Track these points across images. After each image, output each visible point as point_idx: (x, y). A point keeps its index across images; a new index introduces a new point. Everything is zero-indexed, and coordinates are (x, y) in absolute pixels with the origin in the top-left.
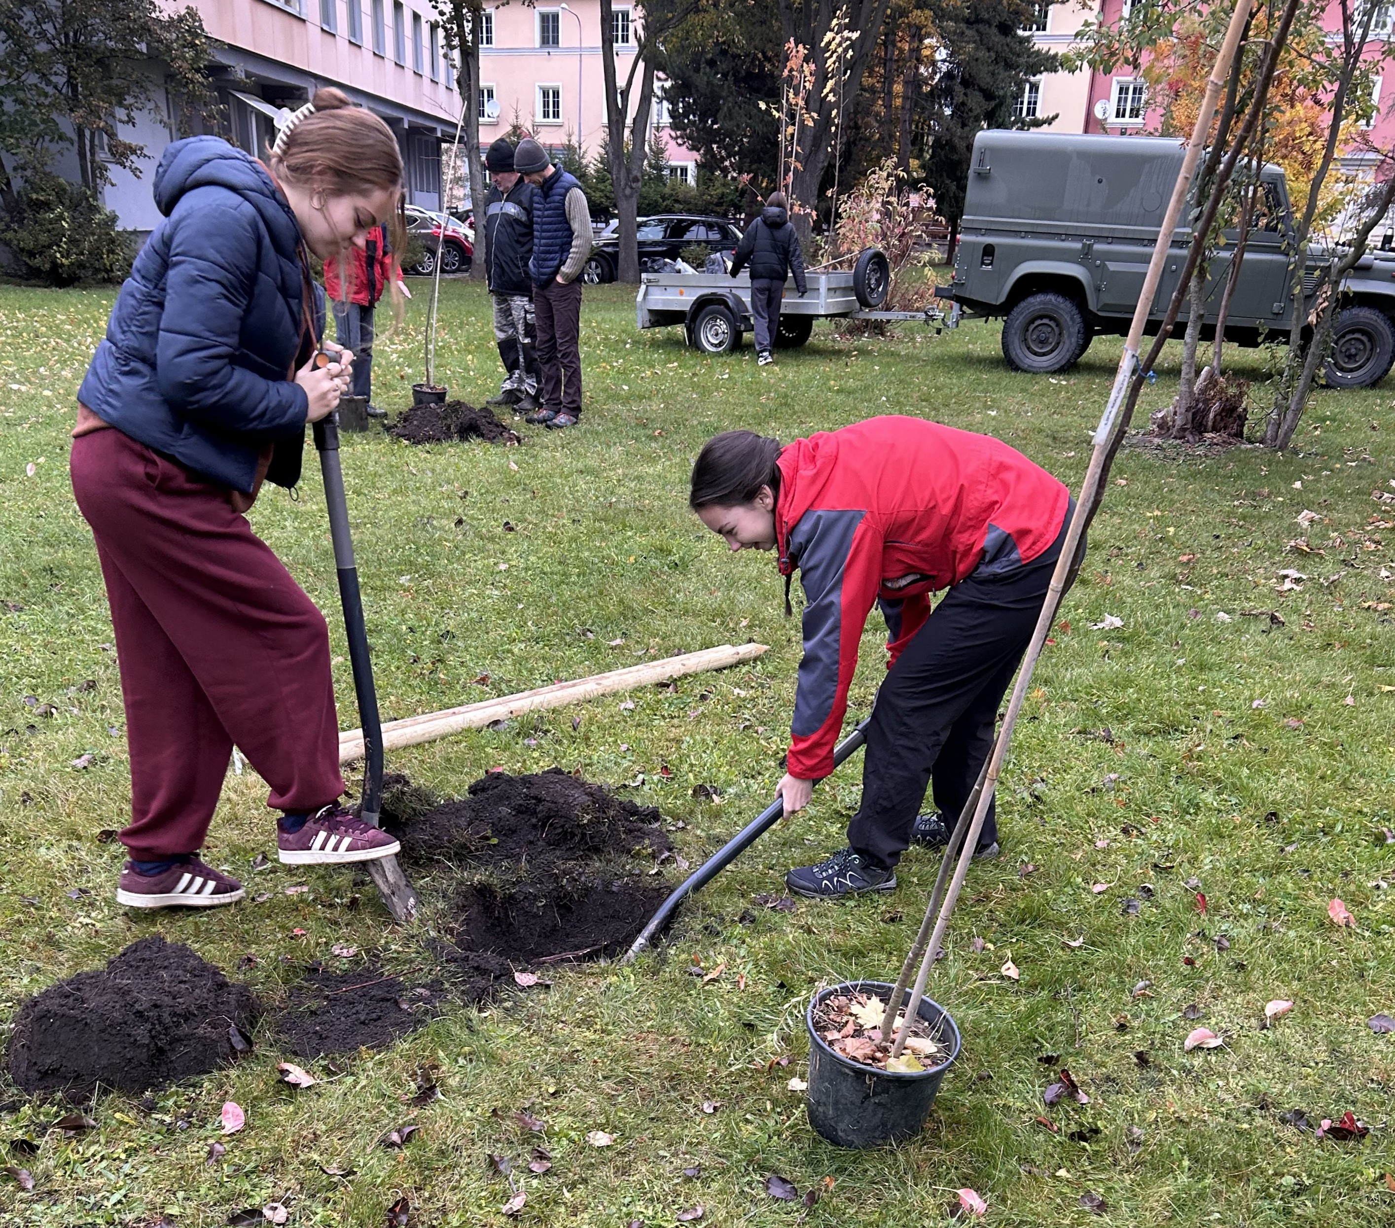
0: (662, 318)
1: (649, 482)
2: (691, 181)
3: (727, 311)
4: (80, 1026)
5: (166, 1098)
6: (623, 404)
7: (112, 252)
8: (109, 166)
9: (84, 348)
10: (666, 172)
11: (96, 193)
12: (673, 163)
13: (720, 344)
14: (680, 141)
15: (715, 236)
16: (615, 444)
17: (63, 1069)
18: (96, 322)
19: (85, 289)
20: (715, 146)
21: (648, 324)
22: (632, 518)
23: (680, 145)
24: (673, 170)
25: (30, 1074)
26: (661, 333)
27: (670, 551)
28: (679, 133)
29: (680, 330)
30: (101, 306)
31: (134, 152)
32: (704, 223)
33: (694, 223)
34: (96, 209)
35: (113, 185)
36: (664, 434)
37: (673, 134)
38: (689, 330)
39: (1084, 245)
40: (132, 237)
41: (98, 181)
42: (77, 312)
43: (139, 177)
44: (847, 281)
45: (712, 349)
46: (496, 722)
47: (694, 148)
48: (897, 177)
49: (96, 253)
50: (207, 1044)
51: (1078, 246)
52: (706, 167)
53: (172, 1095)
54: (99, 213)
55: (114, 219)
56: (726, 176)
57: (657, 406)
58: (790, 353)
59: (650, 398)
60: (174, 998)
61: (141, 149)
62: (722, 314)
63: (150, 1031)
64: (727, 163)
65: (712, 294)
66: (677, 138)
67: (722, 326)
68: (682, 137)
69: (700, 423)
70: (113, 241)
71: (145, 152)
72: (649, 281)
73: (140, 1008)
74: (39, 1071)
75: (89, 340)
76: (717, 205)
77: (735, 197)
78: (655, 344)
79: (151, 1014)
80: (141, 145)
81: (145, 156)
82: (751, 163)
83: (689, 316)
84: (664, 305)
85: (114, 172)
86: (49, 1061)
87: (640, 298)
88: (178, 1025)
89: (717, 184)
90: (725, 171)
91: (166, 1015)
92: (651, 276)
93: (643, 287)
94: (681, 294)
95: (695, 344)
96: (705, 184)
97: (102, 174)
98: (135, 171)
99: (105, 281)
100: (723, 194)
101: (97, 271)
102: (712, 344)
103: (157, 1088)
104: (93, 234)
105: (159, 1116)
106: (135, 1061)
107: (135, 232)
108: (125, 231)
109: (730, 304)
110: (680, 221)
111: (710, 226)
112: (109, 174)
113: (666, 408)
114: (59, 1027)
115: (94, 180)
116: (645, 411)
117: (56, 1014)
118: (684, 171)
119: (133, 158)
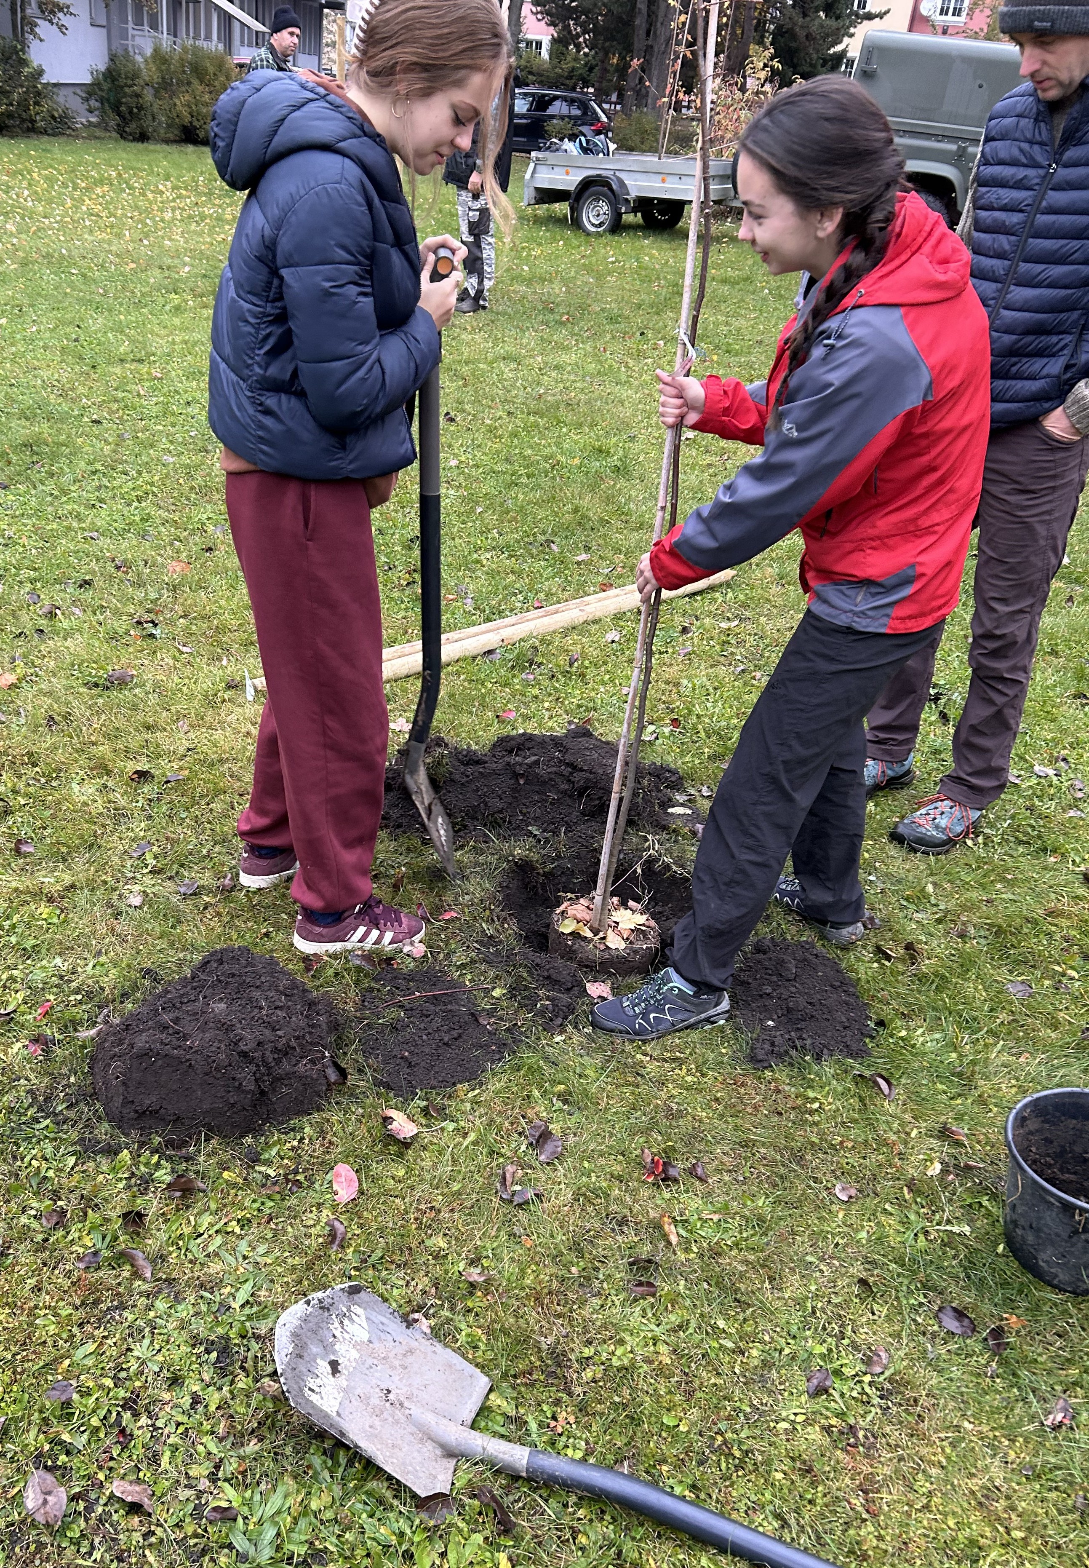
0: (547, 196)
1: (569, 373)
2: (545, 54)
3: (609, 193)
4: (185, 1066)
5: (268, 1146)
6: (527, 286)
7: (37, 103)
8: (39, 21)
9: (22, 200)
10: (522, 45)
11: (24, 45)
12: (530, 37)
13: (601, 225)
14: (539, 16)
15: (576, 112)
16: (528, 328)
17: (162, 1111)
18: (29, 173)
19: (12, 138)
20: (572, 22)
21: (533, 201)
22: (562, 412)
23: (539, 20)
24: (529, 43)
25: (125, 1111)
26: (542, 210)
27: (608, 453)
28: (539, 9)
29: (562, 208)
30: (31, 157)
31: (61, 10)
32: (564, 99)
33: (556, 98)
34: (24, 63)
35: (41, 40)
36: (572, 321)
37: (534, 10)
38: (572, 210)
39: (959, 147)
40: (55, 90)
41: (27, 35)
42: (10, 162)
43: (64, 34)
44: (725, 170)
45: (593, 229)
46: (490, 652)
47: (552, 24)
48: (772, 67)
49: (23, 105)
50: (306, 1082)
51: (953, 147)
52: (560, 43)
53: (274, 1144)
54: (28, 66)
55: (40, 72)
56: (578, 51)
57: (558, 289)
58: (666, 236)
59: (550, 281)
60: (274, 1030)
61: (68, 7)
62: (605, 196)
63: (254, 1074)
64: (581, 40)
65: (599, 176)
66: (537, 13)
67: (604, 207)
68: (542, 13)
69: (602, 310)
70: (38, 94)
71: (71, 10)
72: (538, 159)
73: (244, 1048)
74: (136, 1112)
75: (26, 193)
76: (567, 78)
77: (583, 71)
78: (538, 221)
79: (256, 1055)
80: (68, 3)
81: (71, 14)
82: (605, 40)
83: (573, 196)
84: (550, 184)
85: (43, 28)
86: (149, 1101)
87: (528, 176)
88: (278, 1061)
89: (569, 58)
90: (578, 47)
91: (268, 1053)
92: (540, 155)
93: (532, 165)
94: (567, 173)
95: (576, 224)
96: (558, 57)
97: (32, 30)
98: (62, 28)
99: (29, 130)
100: (573, 69)
101: (23, 121)
102: (593, 225)
103: (256, 1132)
104: (22, 86)
105: (263, 1169)
106: (239, 1106)
107: (56, 85)
108: (48, 84)
109: (614, 187)
110: (544, 95)
111: (571, 102)
112: (37, 30)
113: (568, 292)
114: (161, 1067)
115: (23, 35)
116: (549, 294)
117: (158, 1054)
118: (539, 44)
119: (60, 15)
